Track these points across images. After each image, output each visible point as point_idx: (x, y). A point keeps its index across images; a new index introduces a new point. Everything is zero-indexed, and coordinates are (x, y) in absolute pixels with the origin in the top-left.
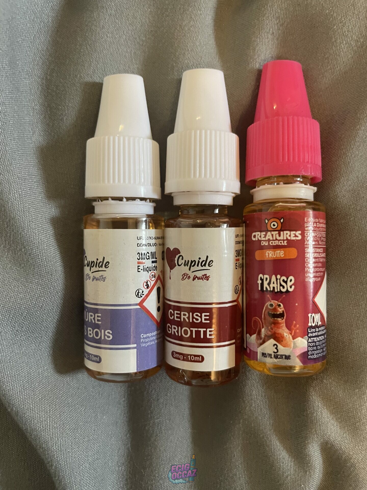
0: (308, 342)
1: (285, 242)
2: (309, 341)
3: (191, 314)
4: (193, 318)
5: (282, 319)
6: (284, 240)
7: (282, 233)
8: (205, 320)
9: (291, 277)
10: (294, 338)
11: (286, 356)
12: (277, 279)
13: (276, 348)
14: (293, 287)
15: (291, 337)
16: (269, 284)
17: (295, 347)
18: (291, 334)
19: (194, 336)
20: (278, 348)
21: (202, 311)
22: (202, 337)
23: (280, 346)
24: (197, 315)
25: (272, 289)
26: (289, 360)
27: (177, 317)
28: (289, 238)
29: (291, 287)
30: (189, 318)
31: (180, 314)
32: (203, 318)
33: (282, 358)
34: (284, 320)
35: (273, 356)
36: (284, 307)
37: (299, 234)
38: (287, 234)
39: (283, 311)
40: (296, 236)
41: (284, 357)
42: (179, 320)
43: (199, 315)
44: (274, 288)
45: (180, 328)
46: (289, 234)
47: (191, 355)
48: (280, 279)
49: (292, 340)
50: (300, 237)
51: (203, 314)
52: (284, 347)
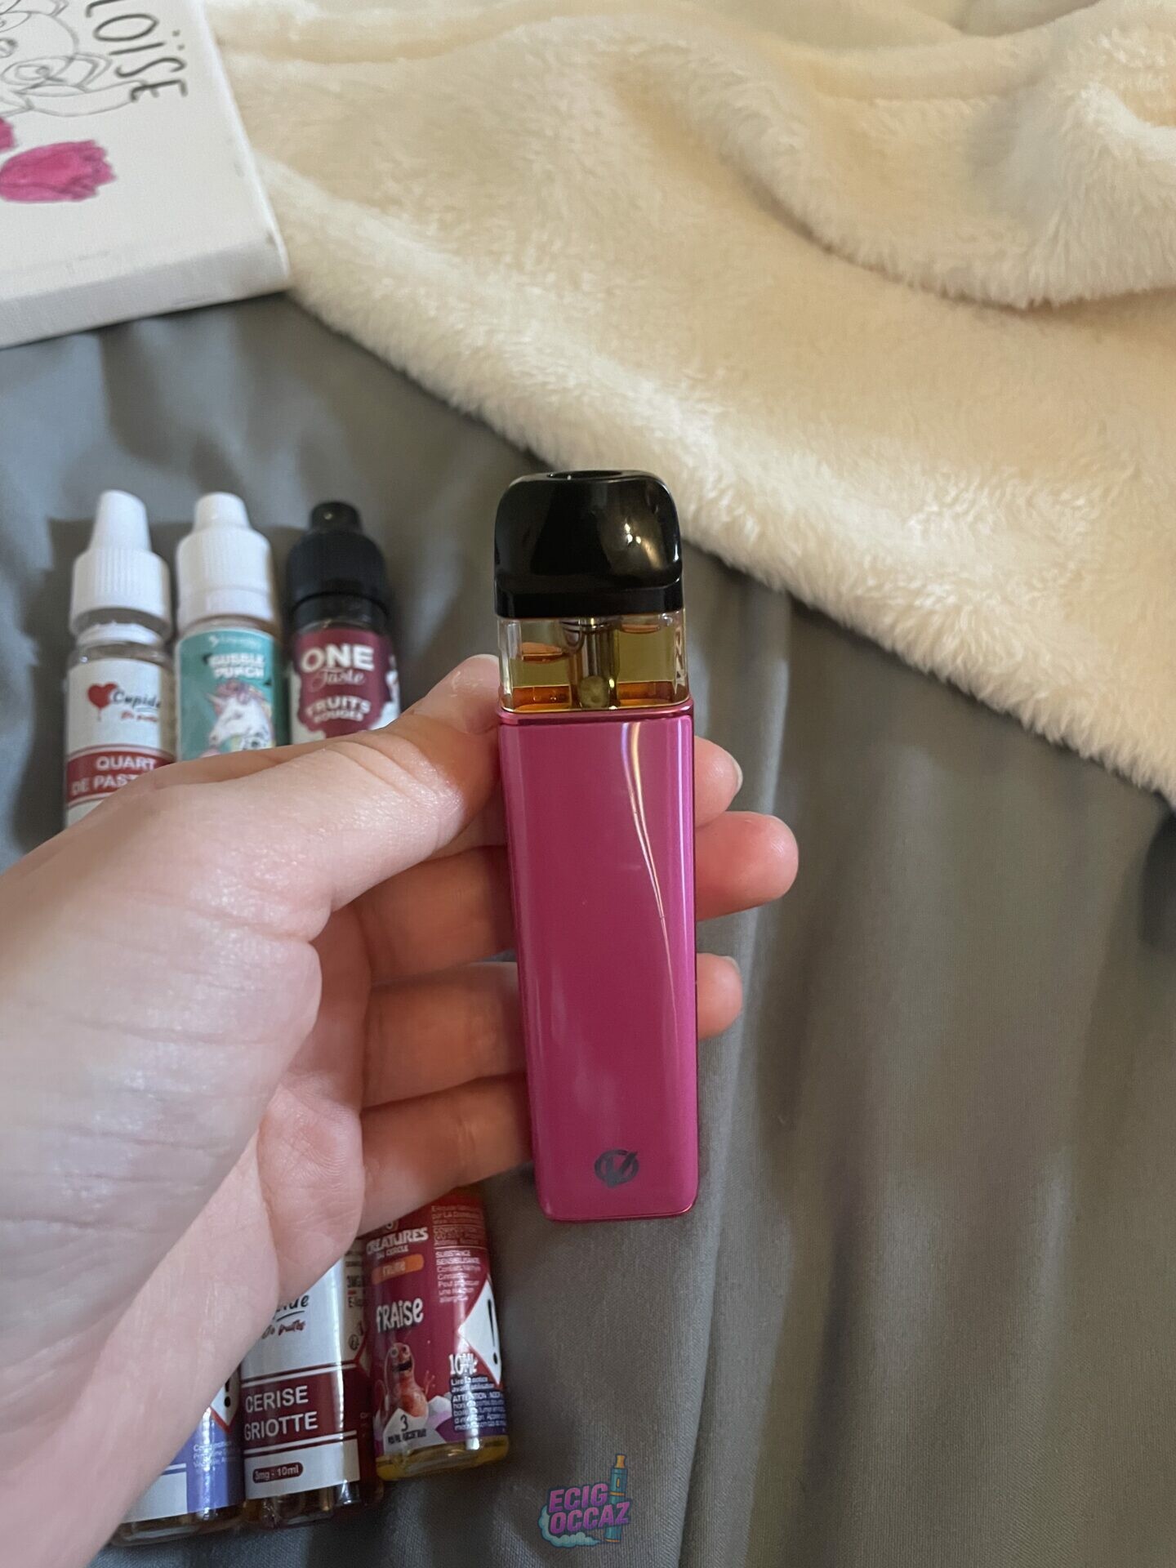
0: (452, 1403)
1: (406, 1247)
2: (454, 1400)
3: (278, 1393)
4: (282, 1399)
5: (410, 1371)
6: (403, 1245)
7: (400, 1235)
8: (302, 1398)
9: (418, 1301)
10: (428, 1399)
11: (419, 1431)
12: (398, 1309)
13: (405, 1423)
14: (422, 1315)
15: (424, 1398)
16: (389, 1319)
17: (432, 1413)
18: (424, 1392)
19: (285, 1431)
20: (408, 1422)
21: (293, 1384)
22: (297, 1429)
23: (410, 1418)
24: (288, 1393)
25: (393, 1325)
26: (424, 1438)
27: (259, 1406)
28: (410, 1240)
29: (418, 1316)
30: (275, 1401)
31: (262, 1399)
32: (298, 1395)
33: (413, 1437)
34: (413, 1372)
35: (401, 1438)
36: (412, 1351)
37: (425, 1232)
38: (407, 1234)
39: (410, 1358)
40: (420, 1236)
41: (416, 1434)
42: (261, 1409)
43: (291, 1391)
44: (395, 1322)
45: (262, 1423)
46: (410, 1234)
47: (281, 1467)
48: (402, 1307)
49: (426, 1403)
50: (425, 1237)
51: (298, 1389)
52: (415, 1416)
